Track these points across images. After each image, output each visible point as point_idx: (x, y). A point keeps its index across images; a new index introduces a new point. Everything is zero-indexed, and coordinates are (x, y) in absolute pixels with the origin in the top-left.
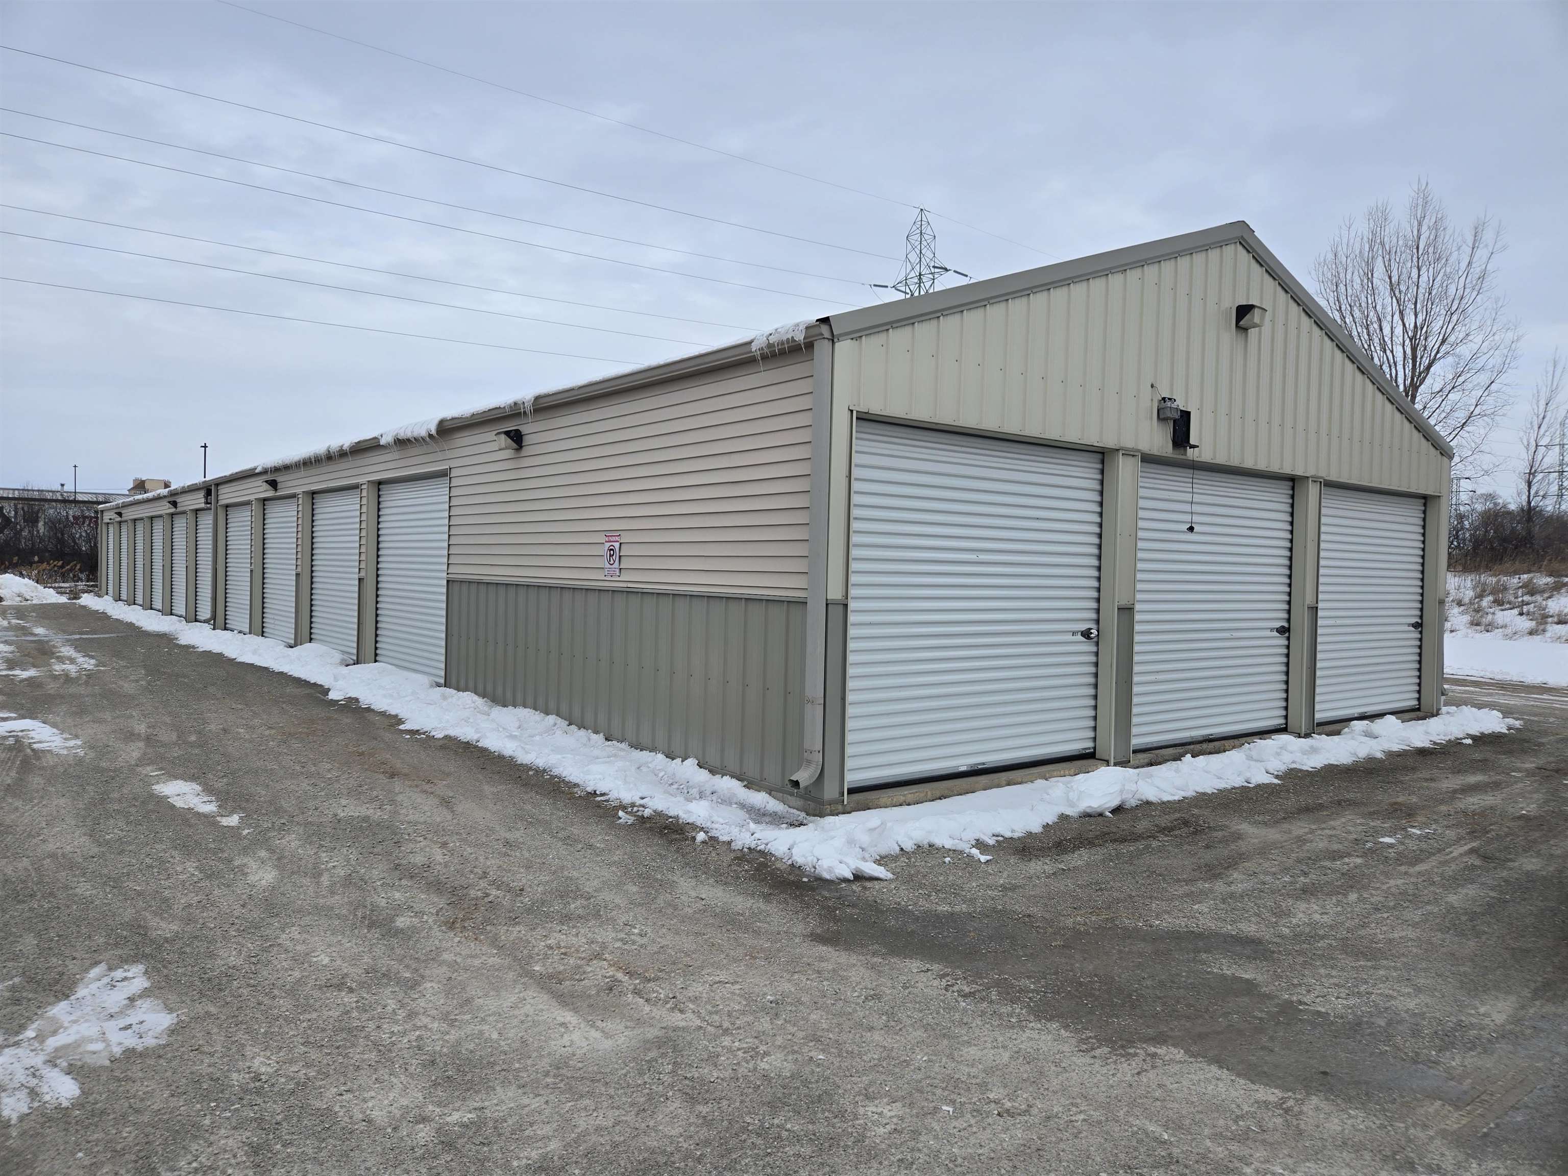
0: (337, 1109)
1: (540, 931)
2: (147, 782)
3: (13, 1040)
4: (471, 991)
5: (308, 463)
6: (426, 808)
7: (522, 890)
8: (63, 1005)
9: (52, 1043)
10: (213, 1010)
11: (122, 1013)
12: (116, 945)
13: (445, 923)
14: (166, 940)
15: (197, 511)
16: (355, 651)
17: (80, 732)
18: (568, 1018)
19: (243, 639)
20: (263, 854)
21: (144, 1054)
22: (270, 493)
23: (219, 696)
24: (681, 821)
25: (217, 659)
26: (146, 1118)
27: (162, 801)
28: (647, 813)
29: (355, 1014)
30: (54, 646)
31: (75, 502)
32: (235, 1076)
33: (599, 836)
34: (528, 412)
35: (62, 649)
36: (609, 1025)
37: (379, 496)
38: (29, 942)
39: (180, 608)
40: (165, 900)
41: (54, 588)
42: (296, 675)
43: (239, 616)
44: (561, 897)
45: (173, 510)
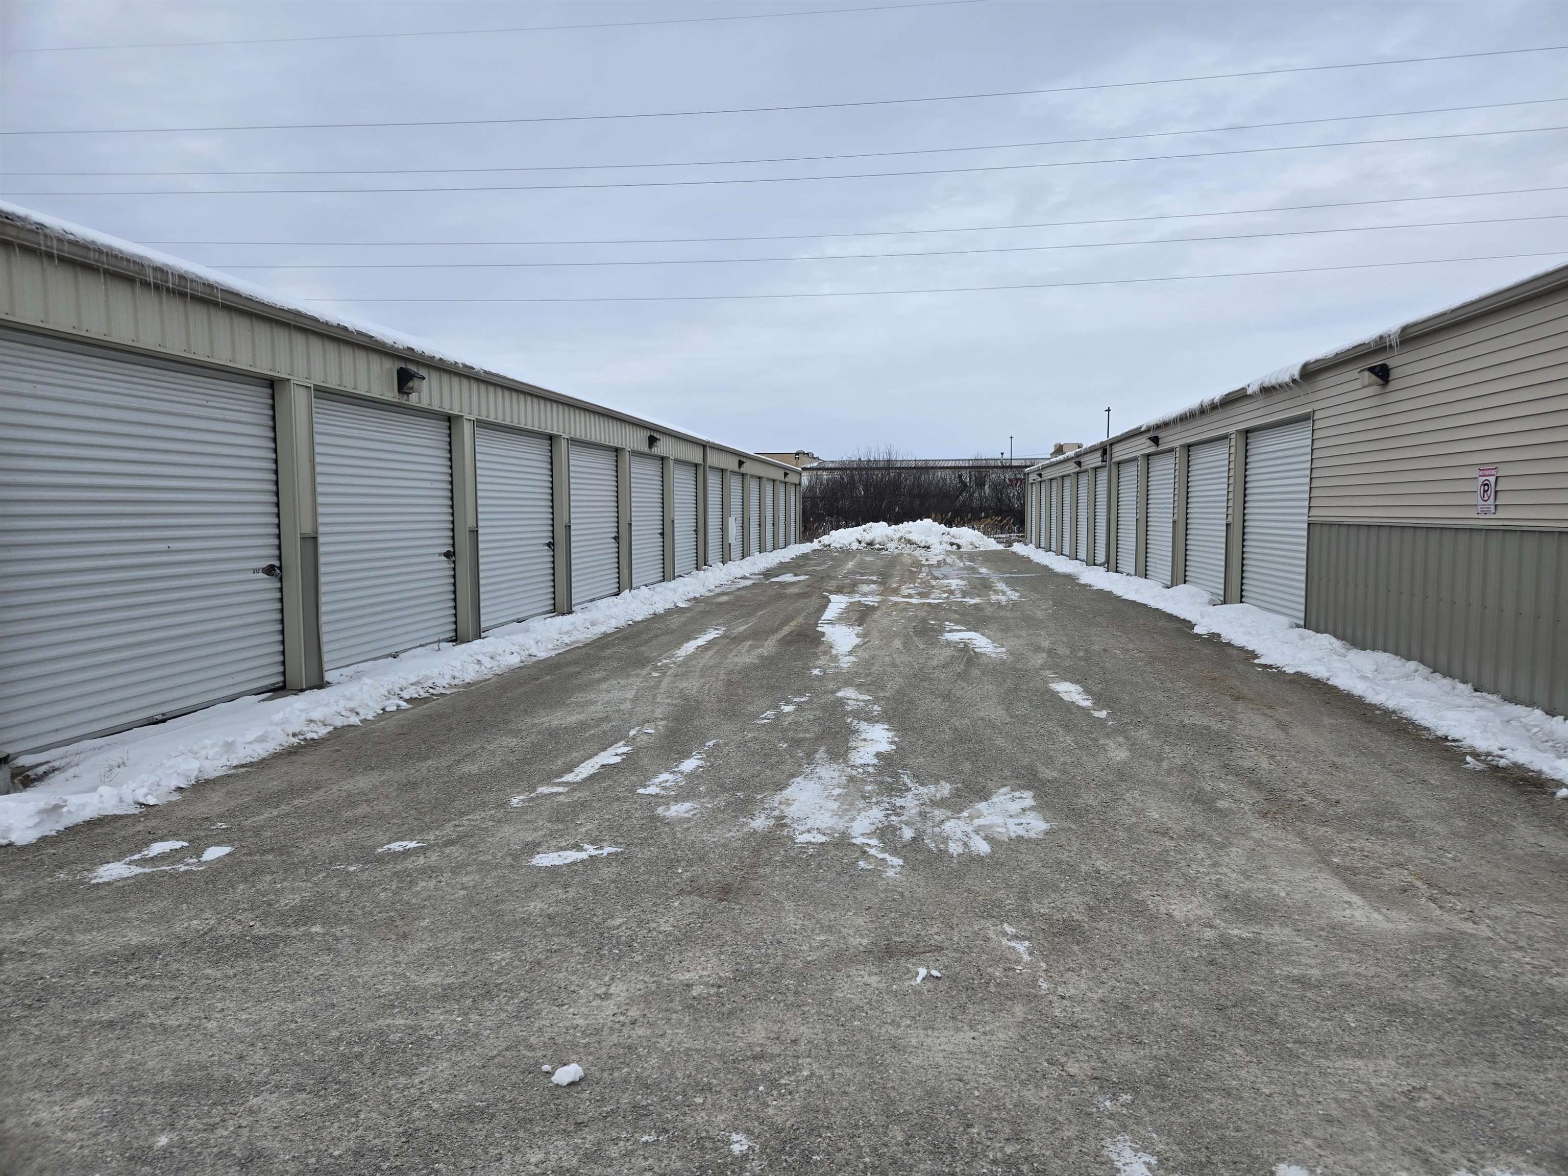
0: (1149, 902)
1: (1347, 835)
2: (1046, 681)
3: (956, 816)
4: (1269, 862)
5: (1185, 419)
6: (1262, 727)
7: (1337, 802)
8: (984, 804)
9: (977, 822)
10: (1073, 827)
11: (1017, 816)
12: (1017, 777)
13: (1259, 813)
14: (1048, 780)
15: (1096, 468)
16: (1222, 593)
17: (1005, 643)
18: (1354, 900)
19: (1128, 581)
20: (1121, 739)
21: (1029, 841)
22: (1153, 449)
23: (1104, 625)
24: (1544, 776)
25: (1107, 596)
26: (1026, 873)
27: (1055, 695)
28: (1502, 763)
29: (1172, 853)
30: (992, 582)
31: (1011, 467)
32: (1083, 867)
33: (1436, 774)
34: (1394, 344)
35: (998, 584)
36: (1393, 914)
37: (1247, 444)
38: (967, 766)
39: (1082, 554)
40: (1051, 757)
41: (995, 538)
42: (1169, 611)
43: (1128, 561)
44: (1377, 815)
45: (1078, 469)
